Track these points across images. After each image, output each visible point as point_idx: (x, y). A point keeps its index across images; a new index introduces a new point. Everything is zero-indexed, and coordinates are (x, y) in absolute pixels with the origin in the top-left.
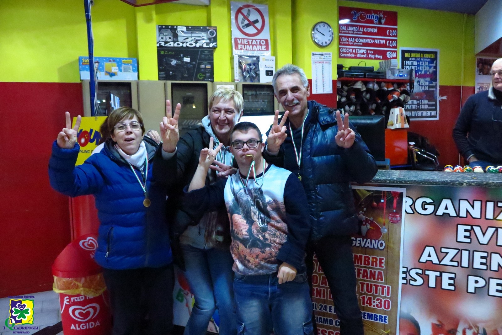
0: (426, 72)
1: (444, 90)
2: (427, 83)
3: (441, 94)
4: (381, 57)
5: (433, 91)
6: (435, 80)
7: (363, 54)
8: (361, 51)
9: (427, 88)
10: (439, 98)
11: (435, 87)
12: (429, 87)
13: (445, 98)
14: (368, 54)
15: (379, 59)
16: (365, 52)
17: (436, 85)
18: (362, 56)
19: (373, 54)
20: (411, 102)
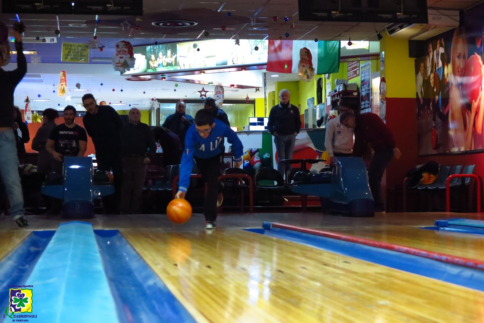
0: (367, 79)
4: (356, 75)
7: (352, 75)
8: (352, 73)
9: (367, 92)
18: (352, 77)
20: (363, 103)
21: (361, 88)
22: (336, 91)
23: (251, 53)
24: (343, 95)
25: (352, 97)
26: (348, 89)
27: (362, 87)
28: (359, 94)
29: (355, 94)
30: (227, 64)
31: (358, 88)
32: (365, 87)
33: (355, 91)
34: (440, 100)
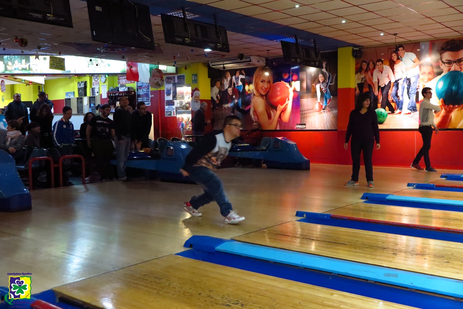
0: (145, 86)
1: (152, 92)
2: (146, 90)
3: (151, 95)
4: (130, 82)
5: (148, 94)
6: (148, 89)
7: (125, 82)
8: (124, 81)
9: (145, 93)
10: (150, 96)
11: (149, 92)
12: (147, 92)
13: (153, 96)
14: (126, 82)
15: (129, 83)
16: (125, 81)
17: (149, 91)
18: (124, 83)
19: (127, 82)
20: (139, 99)
21: (137, 90)
22: (118, 91)
23: (88, 66)
24: (126, 93)
25: (130, 94)
26: (130, 90)
27: (139, 89)
28: (135, 93)
29: (133, 93)
30: (70, 72)
31: (135, 90)
32: (143, 90)
33: (133, 92)
34: (240, 103)
